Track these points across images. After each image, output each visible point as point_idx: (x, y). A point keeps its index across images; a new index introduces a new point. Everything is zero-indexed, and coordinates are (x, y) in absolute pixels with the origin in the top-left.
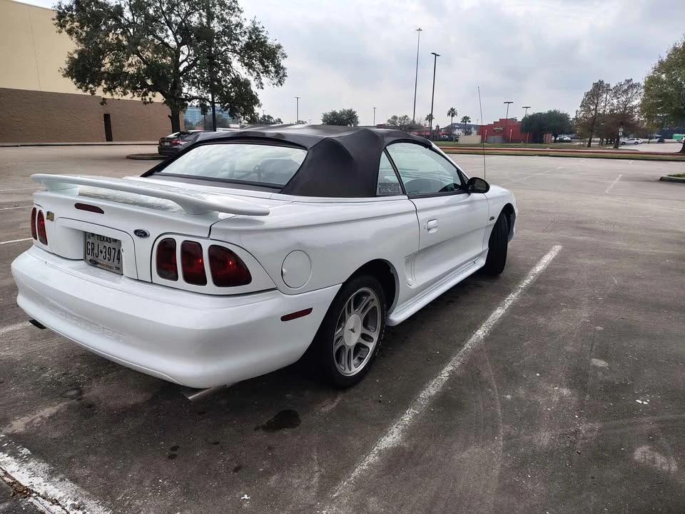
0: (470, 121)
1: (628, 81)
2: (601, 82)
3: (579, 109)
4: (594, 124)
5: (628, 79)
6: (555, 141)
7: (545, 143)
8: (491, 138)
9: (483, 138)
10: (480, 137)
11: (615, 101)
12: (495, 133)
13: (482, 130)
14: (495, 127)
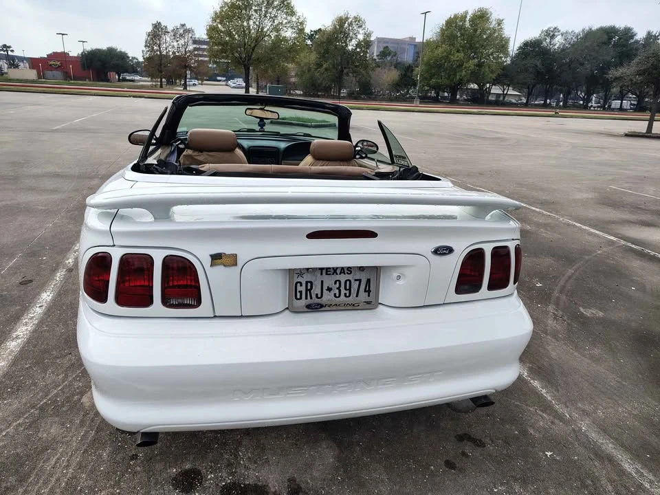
0: (12, 51)
1: (183, 25)
2: (160, 23)
3: (144, 49)
4: (161, 65)
5: (183, 23)
6: (119, 80)
7: (111, 82)
8: (49, 73)
9: (39, 73)
10: (35, 72)
11: (175, 44)
12: (51, 68)
13: (34, 63)
14: (51, 61)
